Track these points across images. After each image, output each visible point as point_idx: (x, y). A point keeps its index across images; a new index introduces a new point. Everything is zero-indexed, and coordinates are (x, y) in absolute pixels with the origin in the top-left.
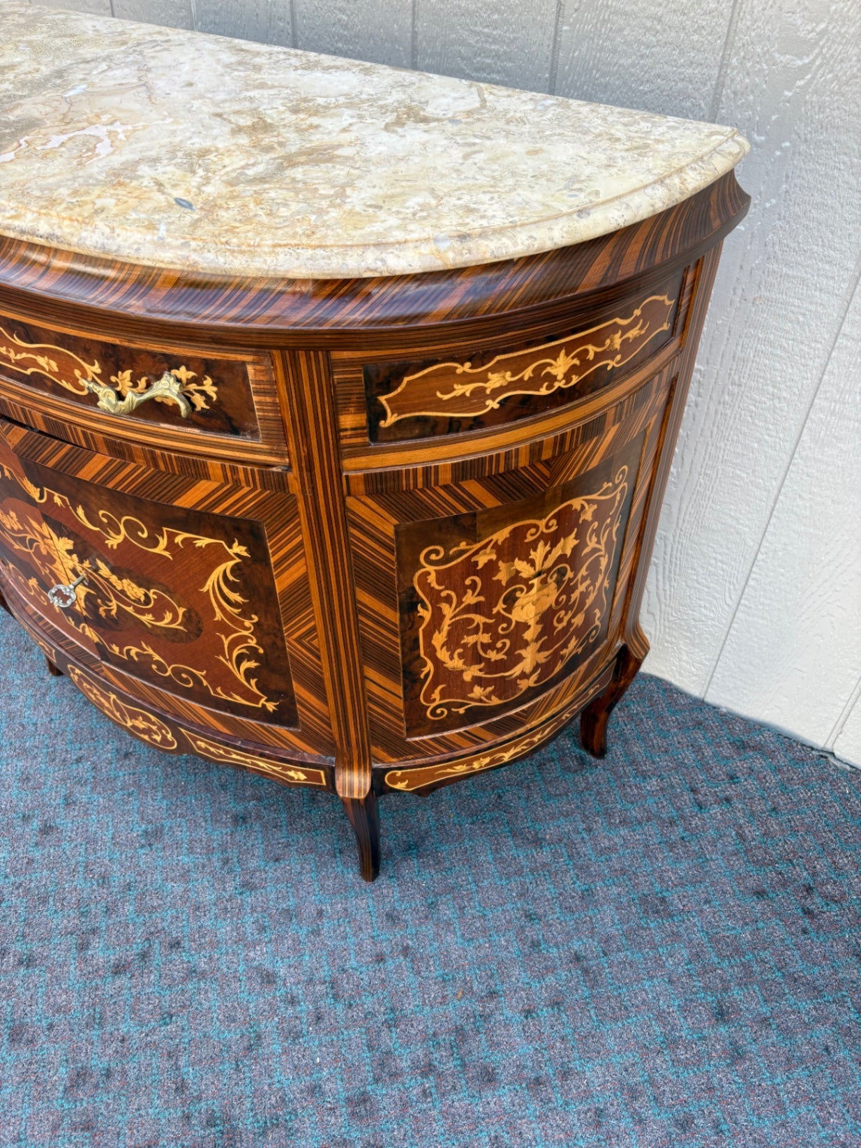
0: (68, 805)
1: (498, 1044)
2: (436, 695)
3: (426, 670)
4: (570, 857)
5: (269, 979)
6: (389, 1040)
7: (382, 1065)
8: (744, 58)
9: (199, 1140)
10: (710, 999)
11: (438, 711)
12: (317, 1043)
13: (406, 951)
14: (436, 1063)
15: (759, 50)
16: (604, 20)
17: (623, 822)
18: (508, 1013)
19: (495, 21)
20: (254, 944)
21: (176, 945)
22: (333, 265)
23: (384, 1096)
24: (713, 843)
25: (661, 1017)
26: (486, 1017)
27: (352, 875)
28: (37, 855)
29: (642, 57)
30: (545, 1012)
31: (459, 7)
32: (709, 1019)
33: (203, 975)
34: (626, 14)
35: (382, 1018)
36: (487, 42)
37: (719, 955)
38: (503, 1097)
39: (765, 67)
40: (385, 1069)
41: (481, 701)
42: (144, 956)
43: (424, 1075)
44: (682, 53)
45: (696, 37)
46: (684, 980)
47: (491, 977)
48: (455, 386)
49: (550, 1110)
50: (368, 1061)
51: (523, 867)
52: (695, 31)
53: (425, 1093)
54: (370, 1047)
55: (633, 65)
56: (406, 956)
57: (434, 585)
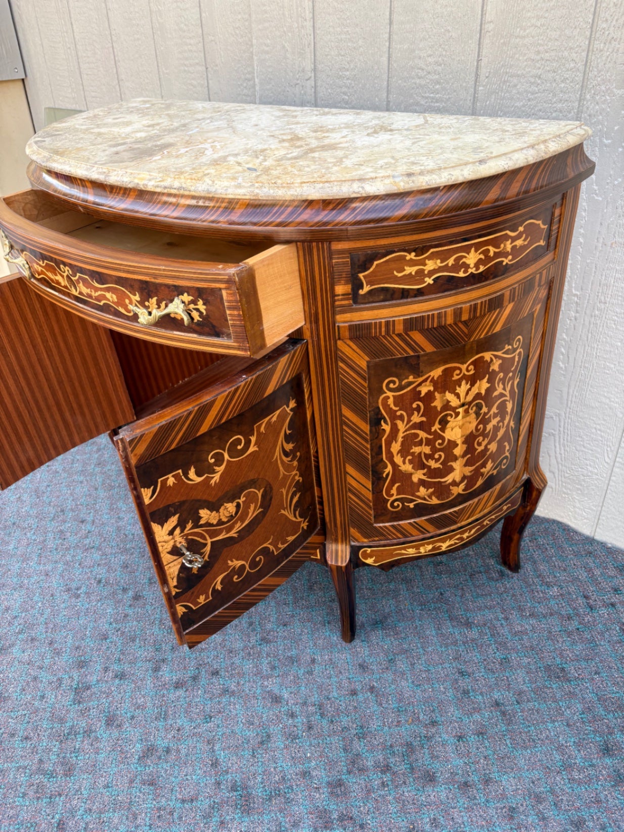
0: (151, 583)
1: (438, 757)
2: (394, 491)
3: (387, 471)
4: (493, 635)
5: (277, 700)
6: (358, 746)
7: (353, 762)
8: (594, 94)
9: (226, 799)
10: (598, 739)
11: (396, 504)
12: (308, 744)
13: (372, 689)
14: (392, 765)
15: (604, 89)
16: (504, 81)
17: (532, 615)
18: (445, 736)
19: (437, 89)
20: (268, 677)
21: (216, 673)
22: (334, 191)
23: (355, 784)
24: (602, 634)
25: (560, 748)
26: (429, 738)
27: (336, 638)
28: (130, 612)
29: (529, 100)
30: (473, 739)
31: (415, 84)
32: (597, 753)
33: (233, 693)
34: (518, 76)
35: (354, 732)
36: (432, 102)
37: (606, 709)
38: (440, 792)
39: (608, 98)
40: (355, 765)
41: (424, 499)
42: (195, 678)
43: (383, 772)
44: (554, 95)
45: (563, 85)
46: (578, 724)
47: (433, 711)
48: (406, 268)
49: (475, 804)
50: (343, 759)
51: (457, 640)
52: (562, 81)
53: (383, 784)
54: (345, 750)
55: (524, 106)
56: (372, 693)
57: (392, 406)
